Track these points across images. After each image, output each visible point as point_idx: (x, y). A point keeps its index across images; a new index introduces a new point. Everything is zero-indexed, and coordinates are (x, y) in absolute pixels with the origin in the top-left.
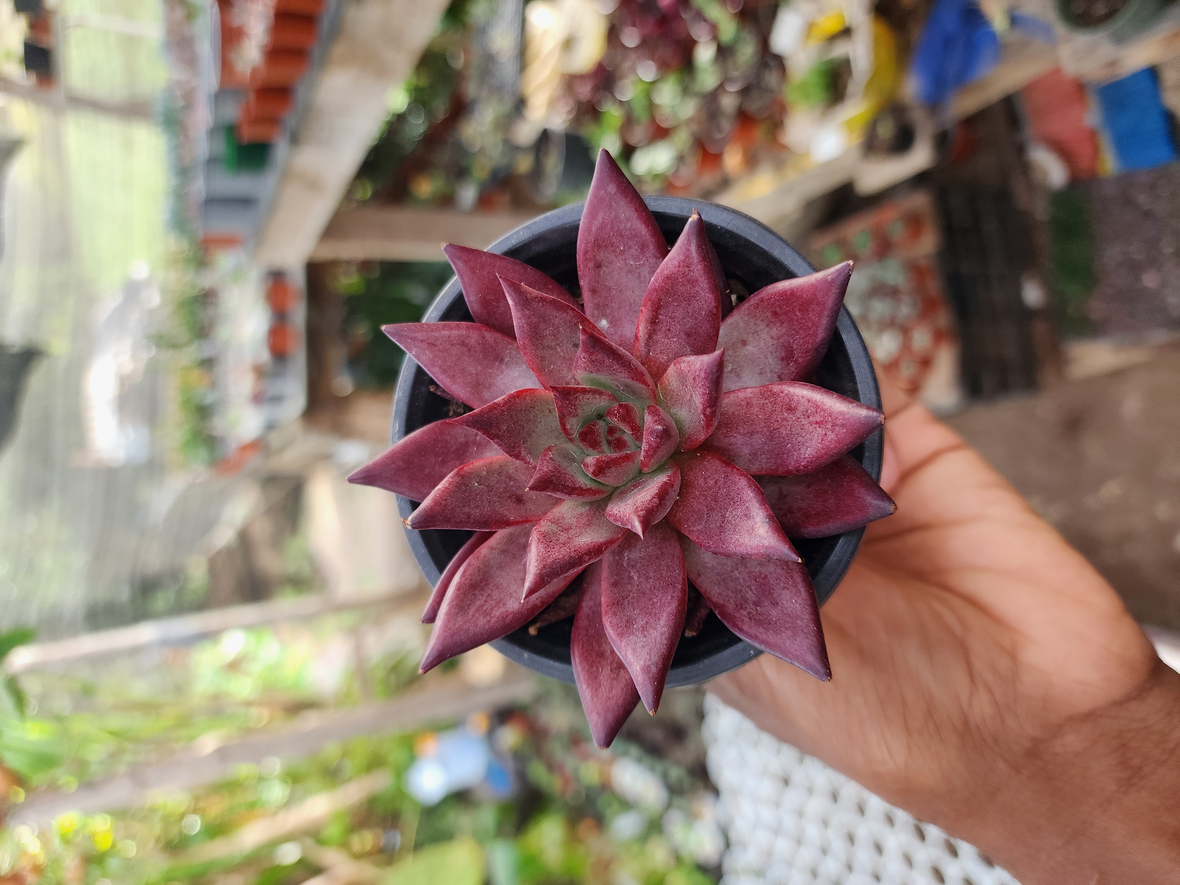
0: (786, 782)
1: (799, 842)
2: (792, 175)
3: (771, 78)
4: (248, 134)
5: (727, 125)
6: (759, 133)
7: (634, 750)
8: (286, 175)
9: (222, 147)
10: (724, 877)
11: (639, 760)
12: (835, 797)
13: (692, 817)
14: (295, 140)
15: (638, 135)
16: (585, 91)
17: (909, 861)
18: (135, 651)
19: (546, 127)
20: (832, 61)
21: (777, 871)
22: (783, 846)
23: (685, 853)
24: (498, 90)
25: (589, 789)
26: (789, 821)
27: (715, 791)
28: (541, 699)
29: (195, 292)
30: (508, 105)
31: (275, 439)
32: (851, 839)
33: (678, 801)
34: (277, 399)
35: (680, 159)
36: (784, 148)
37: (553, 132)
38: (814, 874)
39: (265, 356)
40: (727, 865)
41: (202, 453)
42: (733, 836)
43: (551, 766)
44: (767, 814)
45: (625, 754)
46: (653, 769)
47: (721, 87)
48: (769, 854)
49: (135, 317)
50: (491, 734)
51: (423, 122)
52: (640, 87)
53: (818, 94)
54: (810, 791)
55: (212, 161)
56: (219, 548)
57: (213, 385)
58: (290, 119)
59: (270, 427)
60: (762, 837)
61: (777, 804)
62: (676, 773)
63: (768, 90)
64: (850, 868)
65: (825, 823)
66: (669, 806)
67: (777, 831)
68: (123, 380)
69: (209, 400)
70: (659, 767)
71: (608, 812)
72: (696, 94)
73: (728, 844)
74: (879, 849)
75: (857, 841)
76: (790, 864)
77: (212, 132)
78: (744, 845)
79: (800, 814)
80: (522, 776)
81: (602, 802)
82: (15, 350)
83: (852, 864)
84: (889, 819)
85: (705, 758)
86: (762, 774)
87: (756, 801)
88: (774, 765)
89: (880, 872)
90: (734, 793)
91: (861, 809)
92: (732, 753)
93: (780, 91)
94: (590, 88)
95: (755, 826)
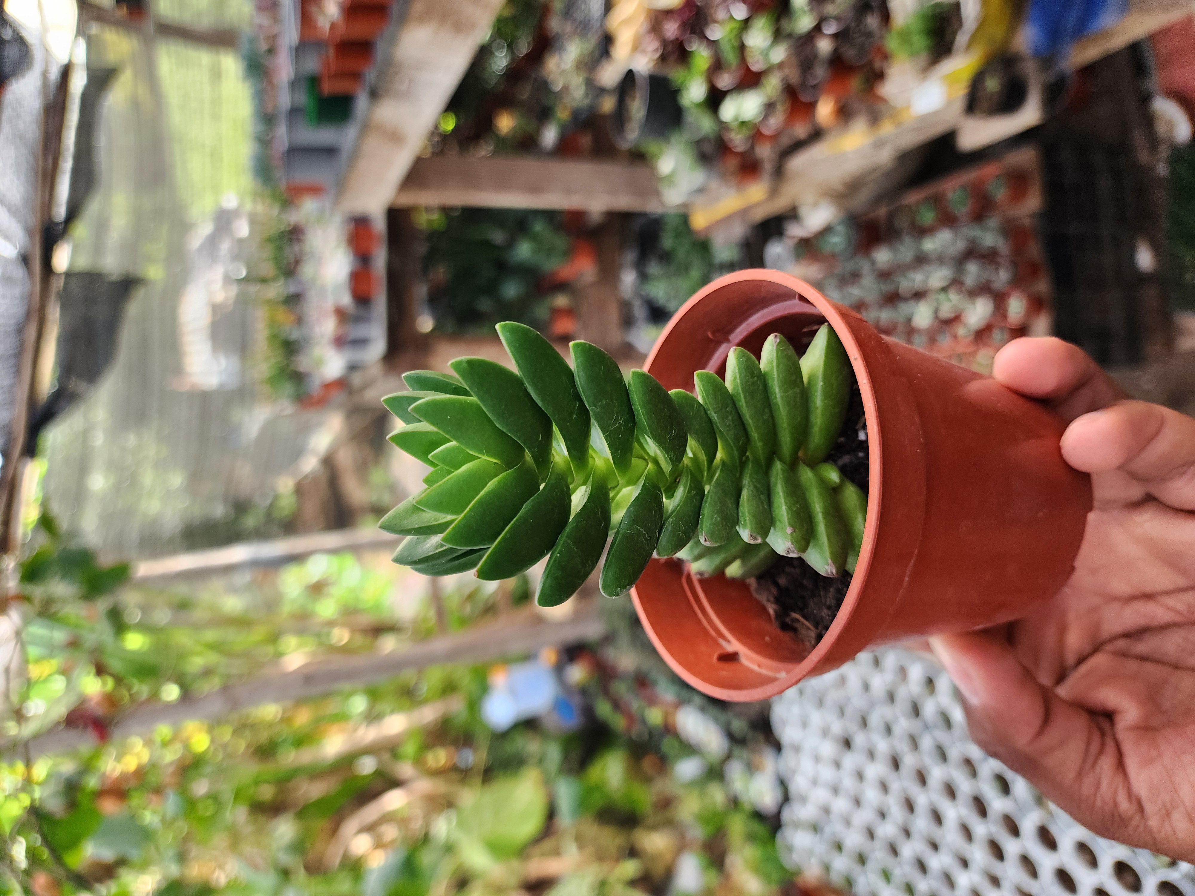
0: (847, 744)
1: (857, 802)
2: (887, 128)
3: (872, 22)
4: (328, 88)
5: (820, 72)
6: (855, 83)
7: (698, 701)
8: (366, 128)
9: (303, 99)
10: (782, 827)
11: (703, 710)
12: (896, 763)
13: (751, 768)
14: (374, 95)
15: (726, 80)
16: (671, 29)
17: (967, 833)
18: (229, 569)
19: (632, 68)
20: (939, 6)
21: (835, 828)
22: (841, 805)
23: (745, 801)
24: (582, 25)
25: (652, 730)
26: (848, 782)
27: (778, 747)
28: (609, 639)
29: (282, 228)
30: (592, 41)
31: (357, 379)
32: (910, 806)
33: (737, 751)
34: (360, 343)
35: (769, 107)
36: (881, 100)
37: (637, 73)
38: (871, 834)
39: (346, 299)
40: (786, 815)
41: (288, 388)
42: (792, 790)
43: (617, 705)
44: (827, 773)
45: (689, 702)
46: (716, 720)
47: (817, 29)
48: (826, 811)
49: (225, 246)
50: (559, 669)
51: (506, 55)
52: (731, 26)
53: (920, 42)
54: (871, 755)
55: (294, 112)
56: (306, 473)
57: (300, 321)
58: (371, 74)
59: (353, 368)
60: (821, 795)
61: (838, 765)
62: (737, 725)
63: (868, 34)
64: (907, 833)
65: (884, 787)
66: (729, 755)
67: (835, 790)
68: (216, 308)
69: (294, 335)
70: (723, 718)
71: (671, 754)
72: (790, 36)
73: (786, 798)
74: (937, 818)
76: (848, 823)
77: (293, 84)
78: (803, 800)
79: (860, 776)
80: (589, 712)
81: (666, 742)
82: (114, 278)
83: (909, 830)
84: (951, 792)
85: (769, 713)
86: (825, 733)
87: (817, 759)
88: (837, 727)
89: (938, 841)
90: (797, 749)
91: (922, 778)
92: (796, 710)
93: (882, 37)
94: (678, 25)
95: (815, 782)
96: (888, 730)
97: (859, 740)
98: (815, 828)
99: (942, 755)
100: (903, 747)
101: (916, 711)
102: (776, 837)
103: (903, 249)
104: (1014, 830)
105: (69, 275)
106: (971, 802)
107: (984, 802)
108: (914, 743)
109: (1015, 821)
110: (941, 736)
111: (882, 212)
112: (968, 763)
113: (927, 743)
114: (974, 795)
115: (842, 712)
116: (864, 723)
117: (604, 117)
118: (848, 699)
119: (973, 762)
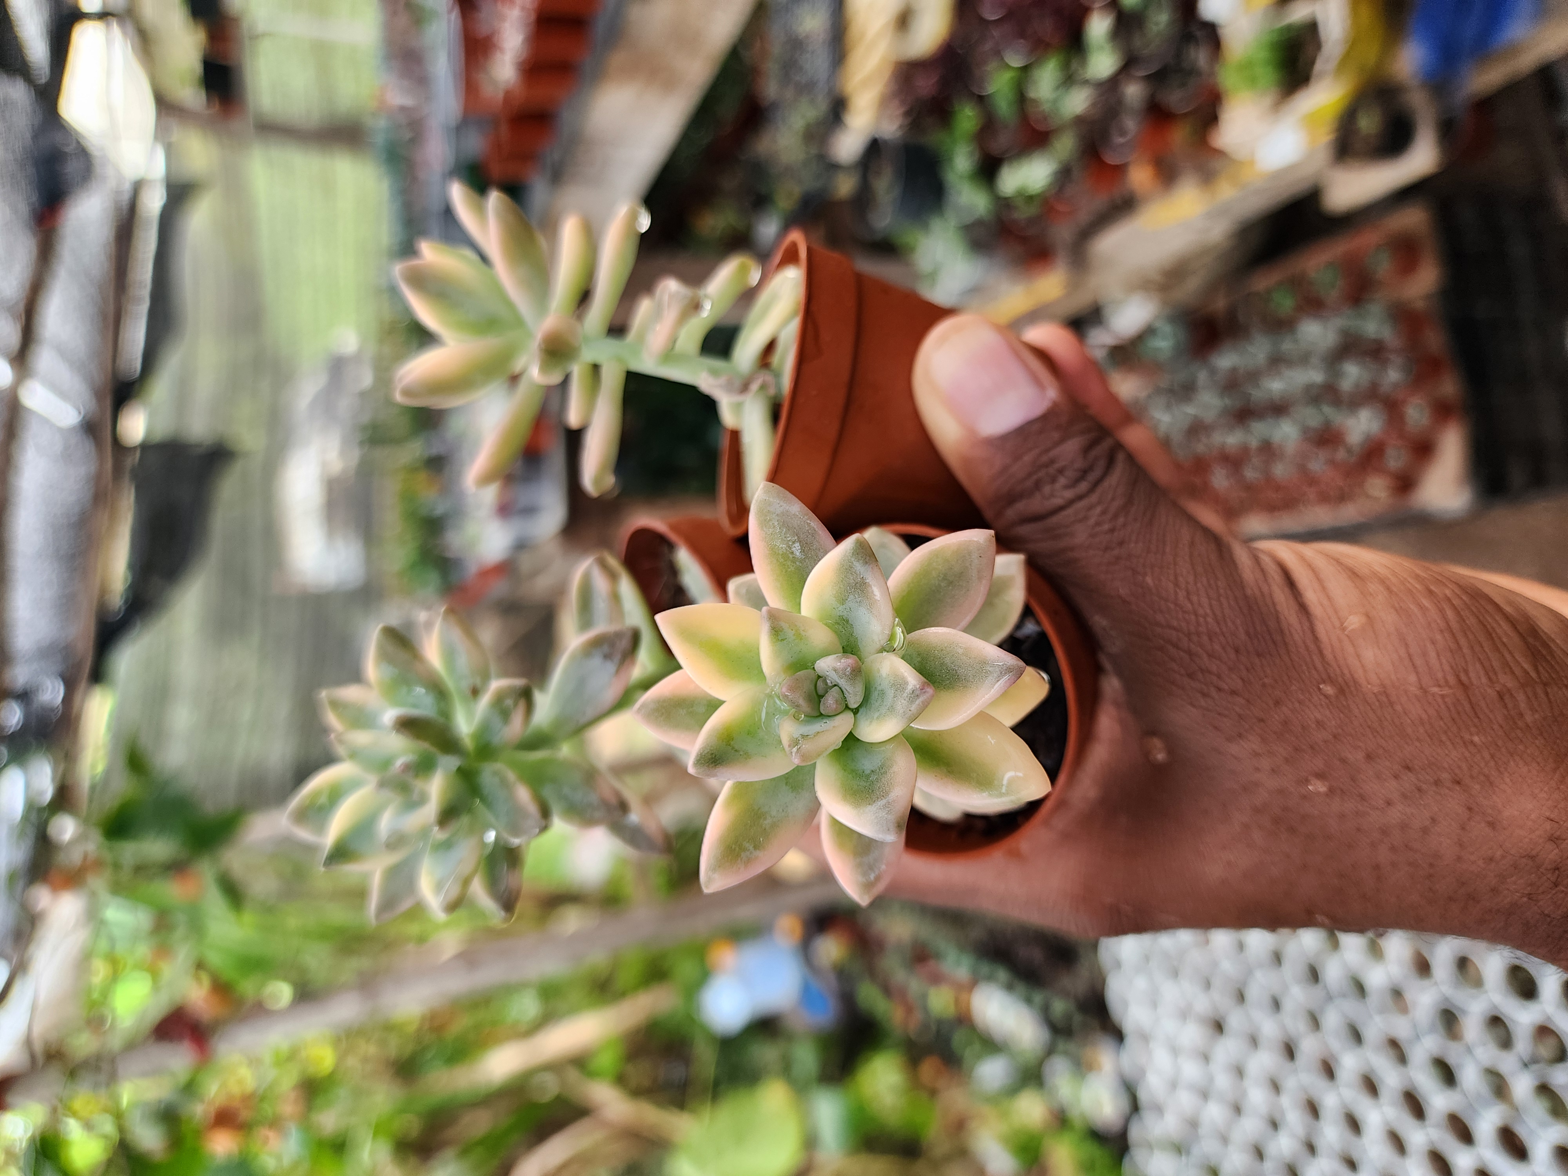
0: (1219, 1027)
1: (1237, 1110)
2: (1226, 190)
3: (1200, 56)
4: (498, 172)
5: (1131, 124)
6: (1180, 133)
7: (1002, 974)
10: (1130, 1148)
11: (1009, 987)
12: (1290, 1051)
13: (1084, 1067)
15: (1002, 141)
16: (926, 85)
17: (1398, 1143)
19: (877, 136)
20: (1289, 28)
21: (1207, 1147)
22: (1214, 1113)
23: (1074, 1114)
24: (807, 88)
25: (940, 1022)
26: (1223, 1081)
27: (1118, 1035)
30: (821, 108)
31: (526, 563)
32: (1313, 1109)
33: (1061, 1045)
34: (530, 511)
35: (1064, 175)
36: (1219, 153)
37: (885, 142)
38: (1259, 1153)
40: (1135, 1133)
41: (433, 578)
42: (1143, 1096)
43: (887, 990)
44: (1191, 1070)
45: (990, 978)
46: (1028, 1001)
47: (1123, 72)
48: (1193, 1124)
49: (344, 402)
50: (805, 945)
52: (1007, 76)
53: (1267, 76)
54: (1254, 1041)
57: (445, 491)
58: (552, 153)
59: (521, 546)
60: (1186, 1100)
61: (1206, 1058)
62: (1059, 1007)
63: (1192, 72)
64: (1311, 1148)
65: (1276, 1087)
66: (1050, 1051)
67: (1205, 1094)
68: (331, 485)
69: (440, 510)
70: (1038, 998)
71: (968, 1054)
72: (1086, 82)
73: (1135, 1107)
74: (1354, 1124)
75: (1323, 1113)
76: (1225, 1139)
78: (1159, 1110)
79: (1239, 1072)
80: (848, 1001)
81: (958, 1038)
82: (202, 450)
83: (1314, 1144)
84: (1371, 1086)
85: (1103, 989)
86: (1184, 1014)
87: (1175, 1051)
88: (1202, 1004)
89: (1355, 1157)
90: (1145, 1038)
91: (1329, 1070)
92: (1141, 983)
93: (1212, 74)
94: (935, 79)
95: (1174, 1085)
96: (1276, 1004)
97: (1235, 1020)
98: (1179, 1149)
99: (1356, 1036)
100: (1298, 1026)
101: (1314, 975)
102: (1123, 1163)
103: (1251, 349)
104: (1465, 1136)
105: (145, 447)
106: (1401, 1099)
107: (1418, 1097)
108: (1315, 1022)
109: (1465, 1121)
110: (1350, 1007)
111: (1220, 304)
112: (1394, 1045)
113: (1332, 1019)
114: (1404, 1090)
115: (1207, 985)
116: (1241, 997)
117: (840, 203)
118: (1215, 964)
119: (1401, 1045)
